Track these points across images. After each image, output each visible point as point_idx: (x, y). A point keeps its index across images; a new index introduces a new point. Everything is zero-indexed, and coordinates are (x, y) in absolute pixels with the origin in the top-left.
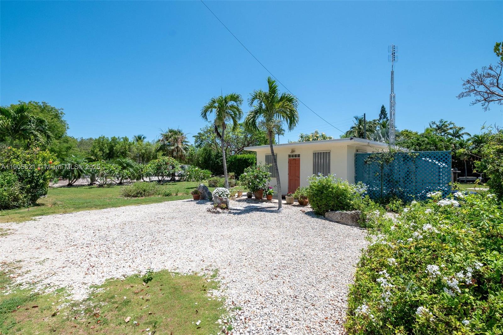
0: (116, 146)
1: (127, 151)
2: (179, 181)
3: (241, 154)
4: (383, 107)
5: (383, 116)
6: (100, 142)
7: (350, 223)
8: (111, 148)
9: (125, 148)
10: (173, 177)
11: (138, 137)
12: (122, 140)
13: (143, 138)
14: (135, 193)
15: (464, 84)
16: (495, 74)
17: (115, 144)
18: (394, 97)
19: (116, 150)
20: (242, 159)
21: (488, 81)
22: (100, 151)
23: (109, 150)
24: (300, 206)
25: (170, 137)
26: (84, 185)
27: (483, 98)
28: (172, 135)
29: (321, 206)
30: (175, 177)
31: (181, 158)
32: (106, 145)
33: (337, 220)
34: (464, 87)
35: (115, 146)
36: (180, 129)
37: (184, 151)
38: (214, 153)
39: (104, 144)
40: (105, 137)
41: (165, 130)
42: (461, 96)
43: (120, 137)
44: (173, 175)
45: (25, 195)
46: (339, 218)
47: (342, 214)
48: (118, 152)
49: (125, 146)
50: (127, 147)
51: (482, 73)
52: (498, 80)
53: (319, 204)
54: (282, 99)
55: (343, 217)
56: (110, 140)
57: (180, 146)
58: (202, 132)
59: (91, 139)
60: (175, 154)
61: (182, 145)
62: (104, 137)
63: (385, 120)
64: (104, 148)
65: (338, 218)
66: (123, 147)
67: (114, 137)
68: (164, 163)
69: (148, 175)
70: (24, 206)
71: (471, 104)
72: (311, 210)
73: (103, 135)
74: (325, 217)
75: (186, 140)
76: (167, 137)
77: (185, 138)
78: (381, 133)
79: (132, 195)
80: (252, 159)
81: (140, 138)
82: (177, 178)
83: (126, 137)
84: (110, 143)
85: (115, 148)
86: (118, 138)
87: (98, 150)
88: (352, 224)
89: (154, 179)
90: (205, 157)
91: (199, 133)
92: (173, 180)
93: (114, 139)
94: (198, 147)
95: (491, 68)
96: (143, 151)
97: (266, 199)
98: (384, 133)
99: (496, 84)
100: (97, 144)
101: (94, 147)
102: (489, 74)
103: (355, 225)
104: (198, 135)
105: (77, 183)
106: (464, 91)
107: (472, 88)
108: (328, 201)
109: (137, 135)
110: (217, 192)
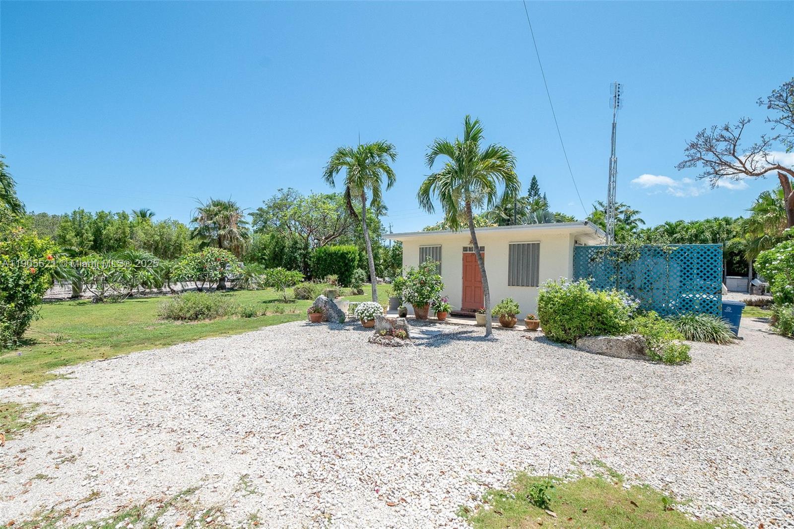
0: (108, 228)
1: (126, 237)
2: (232, 289)
3: (335, 245)
4: (534, 179)
5: (533, 193)
6: (77, 222)
7: (624, 353)
8: (98, 233)
9: (124, 233)
10: (222, 282)
11: (141, 213)
12: (116, 217)
13: (150, 214)
14: (192, 312)
15: (687, 149)
16: (731, 137)
17: (105, 225)
18: (615, 162)
19: (107, 236)
20: (338, 253)
21: (721, 146)
22: (76, 236)
23: (94, 234)
24: (503, 329)
25: (216, 215)
26: (61, 300)
27: (712, 171)
28: (220, 211)
29: (570, 329)
30: (226, 283)
31: (236, 251)
32: (87, 227)
33: (600, 351)
34: (687, 153)
35: (105, 228)
36: (233, 200)
37: (241, 239)
38: (288, 243)
39: (84, 225)
40: (85, 211)
41: (206, 202)
42: (682, 166)
43: (114, 212)
44: (222, 279)
45: (6, 324)
46: (605, 348)
47: (609, 341)
48: (111, 239)
49: (124, 229)
50: (128, 230)
51: (712, 135)
52: (735, 146)
53: (567, 327)
54: (487, 156)
55: (611, 346)
56: (95, 217)
57: (235, 230)
58: (265, 207)
59: (44, 215)
60: (226, 243)
61: (238, 229)
62: (83, 211)
63: (536, 197)
64: (84, 231)
65: (602, 347)
66: (120, 231)
67: (103, 212)
68: (213, 259)
69: (181, 279)
70: (6, 347)
71: (697, 178)
72: (542, 334)
73: (81, 208)
74: (576, 346)
75: (243, 219)
76: (210, 215)
77: (241, 216)
78: (537, 216)
79: (188, 315)
80: (353, 253)
81: (143, 215)
82: (228, 285)
83: (124, 212)
84: (95, 223)
85: (104, 233)
86: (110, 213)
87: (73, 234)
88: (628, 355)
89: (190, 287)
90: (275, 248)
91: (260, 209)
92: (221, 287)
93: (101, 216)
94: (257, 233)
95: (727, 129)
96: (157, 238)
97: (436, 318)
98: (540, 217)
99: (732, 152)
100: (69, 224)
101: (65, 229)
102: (722, 136)
103: (635, 357)
104: (257, 212)
105: (48, 295)
106: (687, 159)
107: (698, 155)
108: (583, 321)
109: (138, 210)
110: (365, 310)
